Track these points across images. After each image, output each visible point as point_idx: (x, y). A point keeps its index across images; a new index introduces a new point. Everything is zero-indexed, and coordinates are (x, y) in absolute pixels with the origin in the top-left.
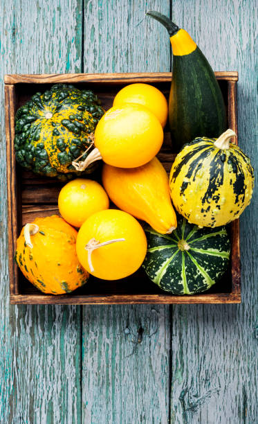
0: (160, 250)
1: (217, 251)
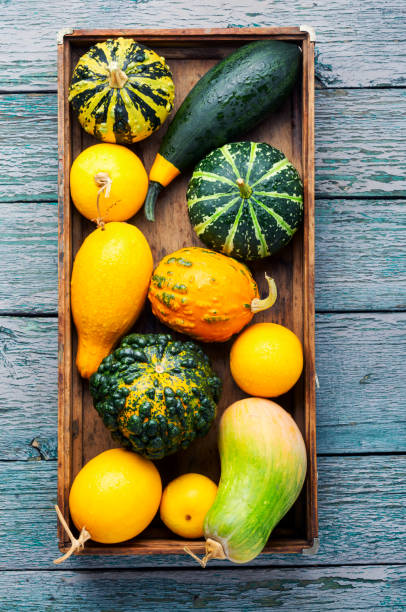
0: (275, 193)
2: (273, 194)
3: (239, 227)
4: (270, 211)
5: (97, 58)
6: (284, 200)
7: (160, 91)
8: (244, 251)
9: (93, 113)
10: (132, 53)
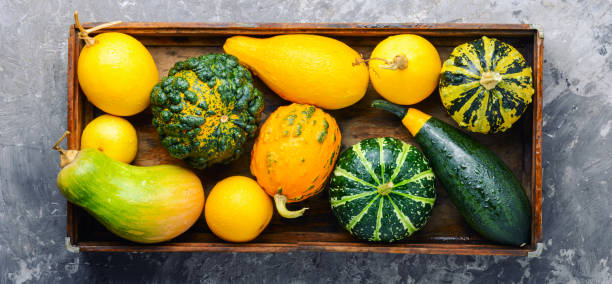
0: (381, 216)
1: (400, 155)
2: (380, 214)
3: (353, 182)
4: (365, 211)
5: (513, 66)
6: (375, 224)
7: (475, 118)
8: (334, 185)
9: (464, 55)
10: (512, 98)
